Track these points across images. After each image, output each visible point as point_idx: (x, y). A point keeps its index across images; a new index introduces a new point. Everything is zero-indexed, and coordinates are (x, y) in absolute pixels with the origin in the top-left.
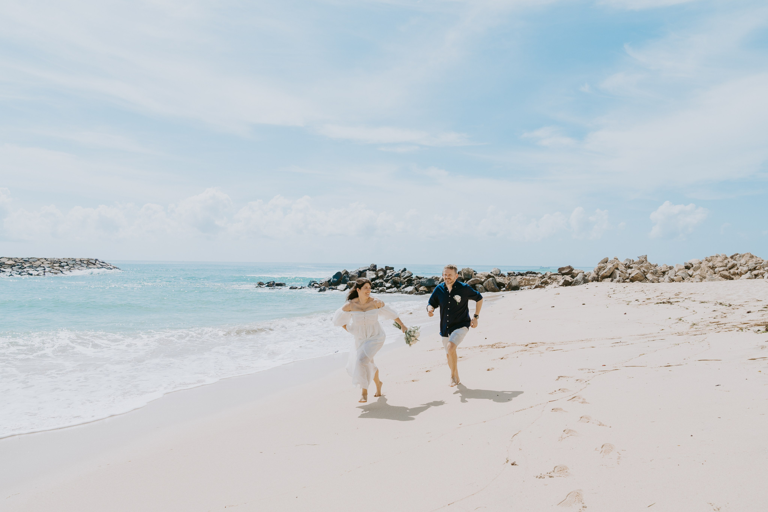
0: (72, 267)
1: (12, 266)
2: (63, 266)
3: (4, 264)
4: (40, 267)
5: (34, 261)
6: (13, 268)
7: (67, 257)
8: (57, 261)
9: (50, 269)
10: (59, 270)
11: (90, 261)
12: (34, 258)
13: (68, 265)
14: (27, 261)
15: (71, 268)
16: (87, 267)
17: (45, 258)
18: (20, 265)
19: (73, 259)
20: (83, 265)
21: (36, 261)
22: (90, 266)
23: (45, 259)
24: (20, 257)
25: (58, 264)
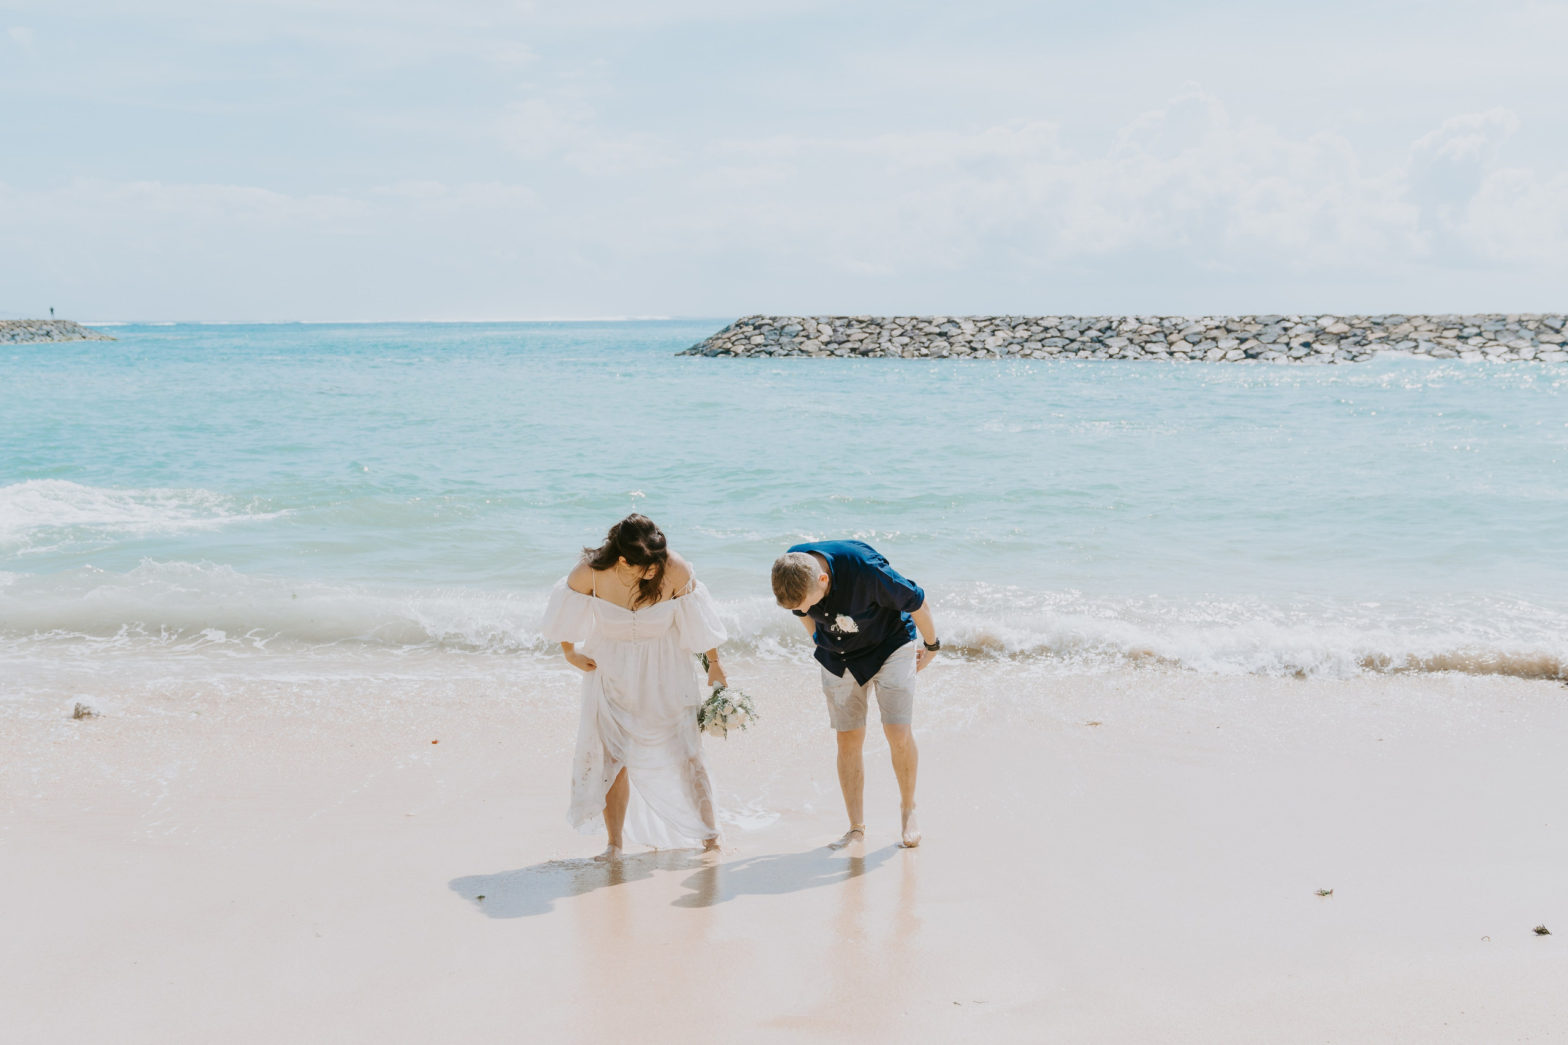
0: (1490, 340)
1: (1340, 337)
2: (1467, 338)
3: (1325, 333)
4: (1407, 340)
5: (1395, 325)
6: (1343, 342)
7: (1487, 313)
8: (1455, 324)
9: (1430, 345)
10: (1453, 348)
11: (1546, 322)
12: (1397, 315)
13: (1480, 334)
14: (1378, 324)
15: (1486, 343)
16: (1532, 339)
17: (1426, 313)
18: (1359, 336)
19: (1499, 318)
20: (1523, 332)
21: (1402, 323)
22: (1543, 338)
23: (1426, 317)
24: (1364, 313)
25: (1455, 332)
